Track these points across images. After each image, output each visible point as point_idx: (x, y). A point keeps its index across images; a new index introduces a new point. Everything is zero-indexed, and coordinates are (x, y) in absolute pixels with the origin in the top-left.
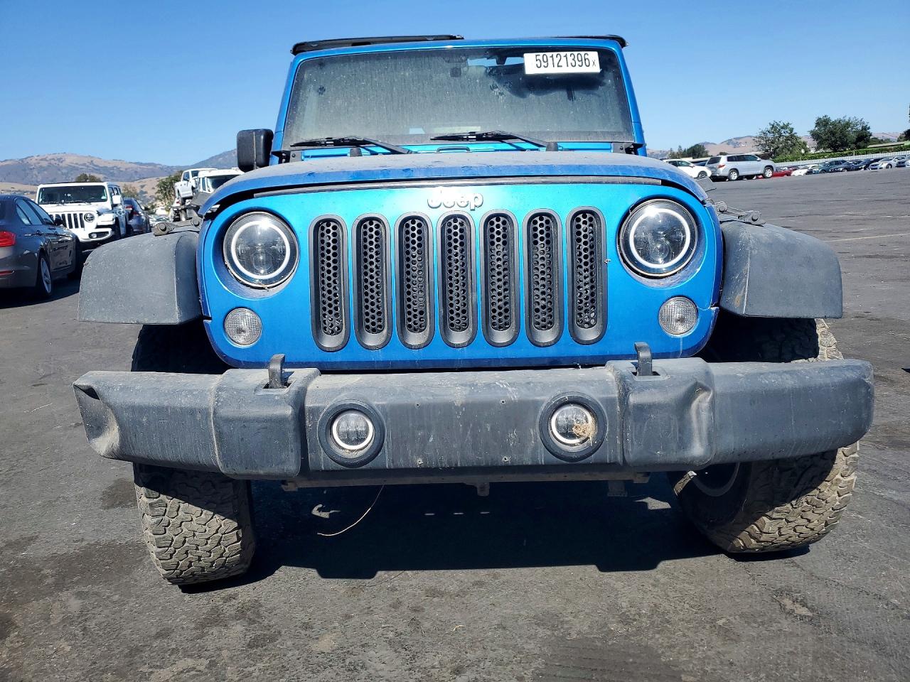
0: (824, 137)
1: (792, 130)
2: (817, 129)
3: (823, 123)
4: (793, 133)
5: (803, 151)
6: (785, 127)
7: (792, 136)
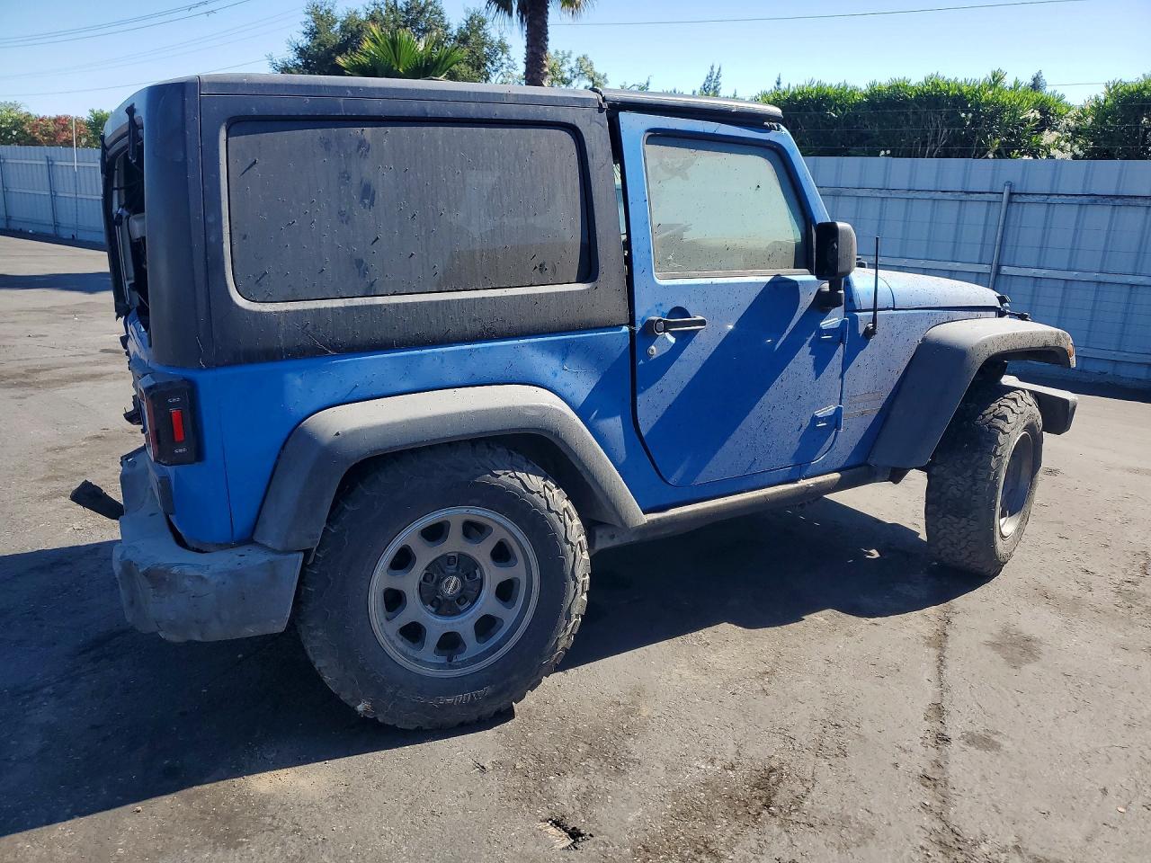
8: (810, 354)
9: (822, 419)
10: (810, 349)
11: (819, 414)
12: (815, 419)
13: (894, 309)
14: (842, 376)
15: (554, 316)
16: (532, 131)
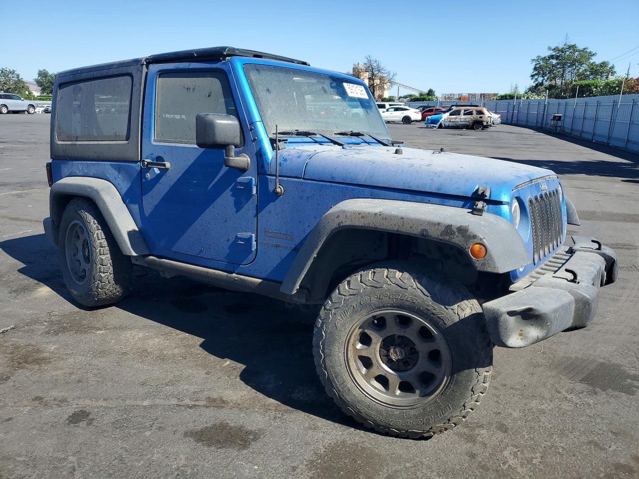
0: (46, 85)
1: (18, 76)
2: (39, 78)
3: (43, 74)
4: (20, 78)
5: (27, 93)
6: (13, 73)
7: (20, 81)
8: (231, 196)
9: (241, 239)
10: (231, 193)
11: (239, 235)
12: (237, 238)
13: (304, 179)
14: (256, 215)
15: (115, 154)
16: (120, 78)
